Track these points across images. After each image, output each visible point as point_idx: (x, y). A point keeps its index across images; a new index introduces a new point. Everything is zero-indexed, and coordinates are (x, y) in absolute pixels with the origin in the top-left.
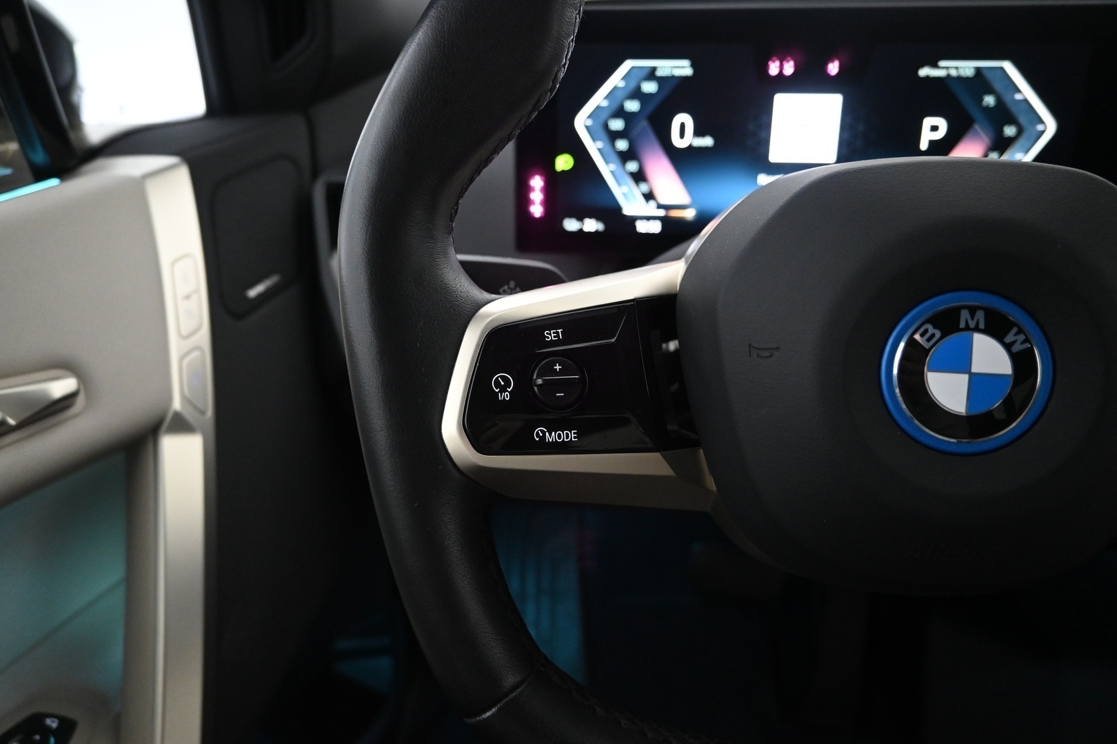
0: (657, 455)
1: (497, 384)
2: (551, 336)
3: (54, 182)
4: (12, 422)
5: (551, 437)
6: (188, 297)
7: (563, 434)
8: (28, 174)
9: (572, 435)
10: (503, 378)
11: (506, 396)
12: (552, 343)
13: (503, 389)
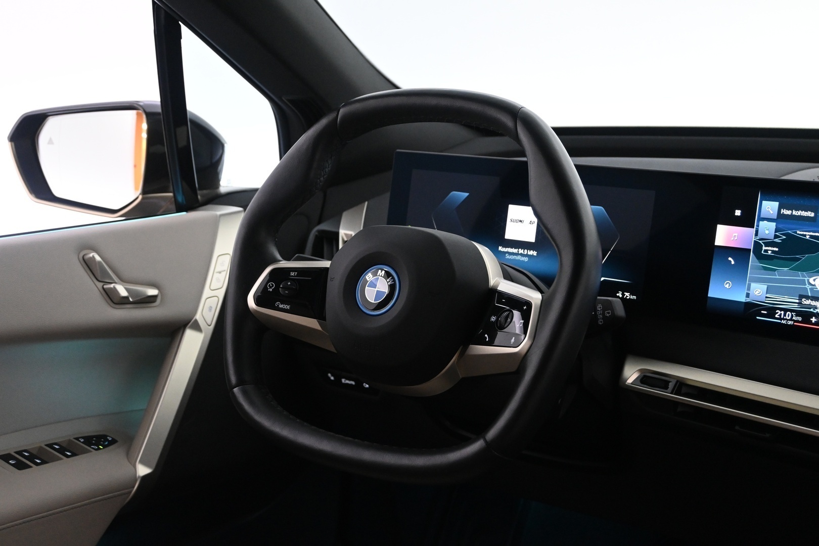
0: (316, 320)
1: (269, 286)
2: (292, 274)
3: (184, 213)
4: (131, 300)
5: (281, 306)
6: (220, 272)
7: (285, 306)
8: (173, 207)
9: (288, 307)
10: (272, 284)
11: (271, 290)
12: (292, 276)
13: (271, 288)
